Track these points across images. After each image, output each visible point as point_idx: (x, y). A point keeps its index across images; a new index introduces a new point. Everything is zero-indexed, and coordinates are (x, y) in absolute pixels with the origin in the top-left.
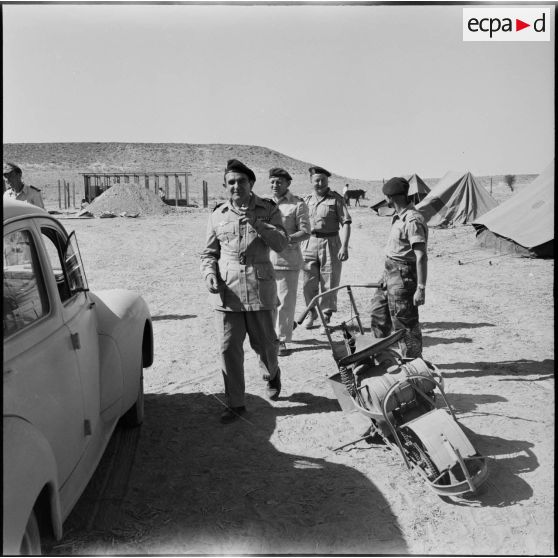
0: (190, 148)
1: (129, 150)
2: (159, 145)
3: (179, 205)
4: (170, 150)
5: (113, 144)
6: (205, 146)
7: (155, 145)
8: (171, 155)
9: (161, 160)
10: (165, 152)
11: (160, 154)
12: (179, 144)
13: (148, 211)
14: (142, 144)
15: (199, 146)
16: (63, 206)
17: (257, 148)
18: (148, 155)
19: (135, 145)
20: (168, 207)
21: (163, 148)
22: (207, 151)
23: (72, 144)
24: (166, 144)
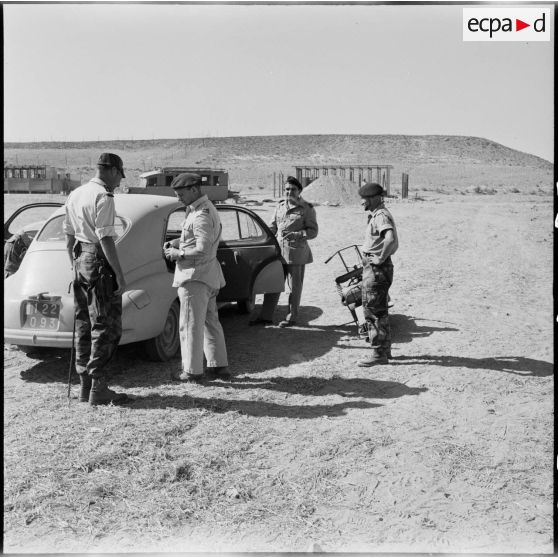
0: (406, 139)
1: (348, 141)
2: (376, 137)
4: (386, 141)
5: (334, 135)
6: (421, 137)
8: (387, 147)
9: (378, 151)
10: (381, 143)
11: (376, 145)
12: (396, 136)
13: (348, 201)
14: (360, 136)
15: (416, 137)
16: (277, 195)
17: (474, 138)
18: (365, 146)
19: (353, 137)
21: (380, 139)
22: (423, 143)
23: (295, 136)
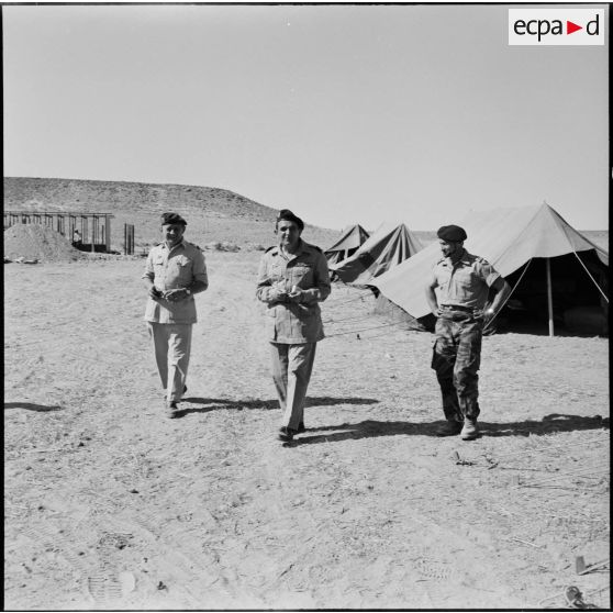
0: (143, 187)
1: (73, 187)
3: (97, 250)
4: (119, 188)
5: (56, 180)
6: (160, 186)
7: (103, 182)
8: (120, 194)
9: (109, 199)
10: (113, 191)
11: (107, 193)
13: (51, 257)
14: (88, 181)
15: (154, 186)
17: (218, 190)
18: (94, 194)
19: (79, 182)
20: (78, 253)
21: (112, 187)
22: (162, 192)
24: (115, 183)
